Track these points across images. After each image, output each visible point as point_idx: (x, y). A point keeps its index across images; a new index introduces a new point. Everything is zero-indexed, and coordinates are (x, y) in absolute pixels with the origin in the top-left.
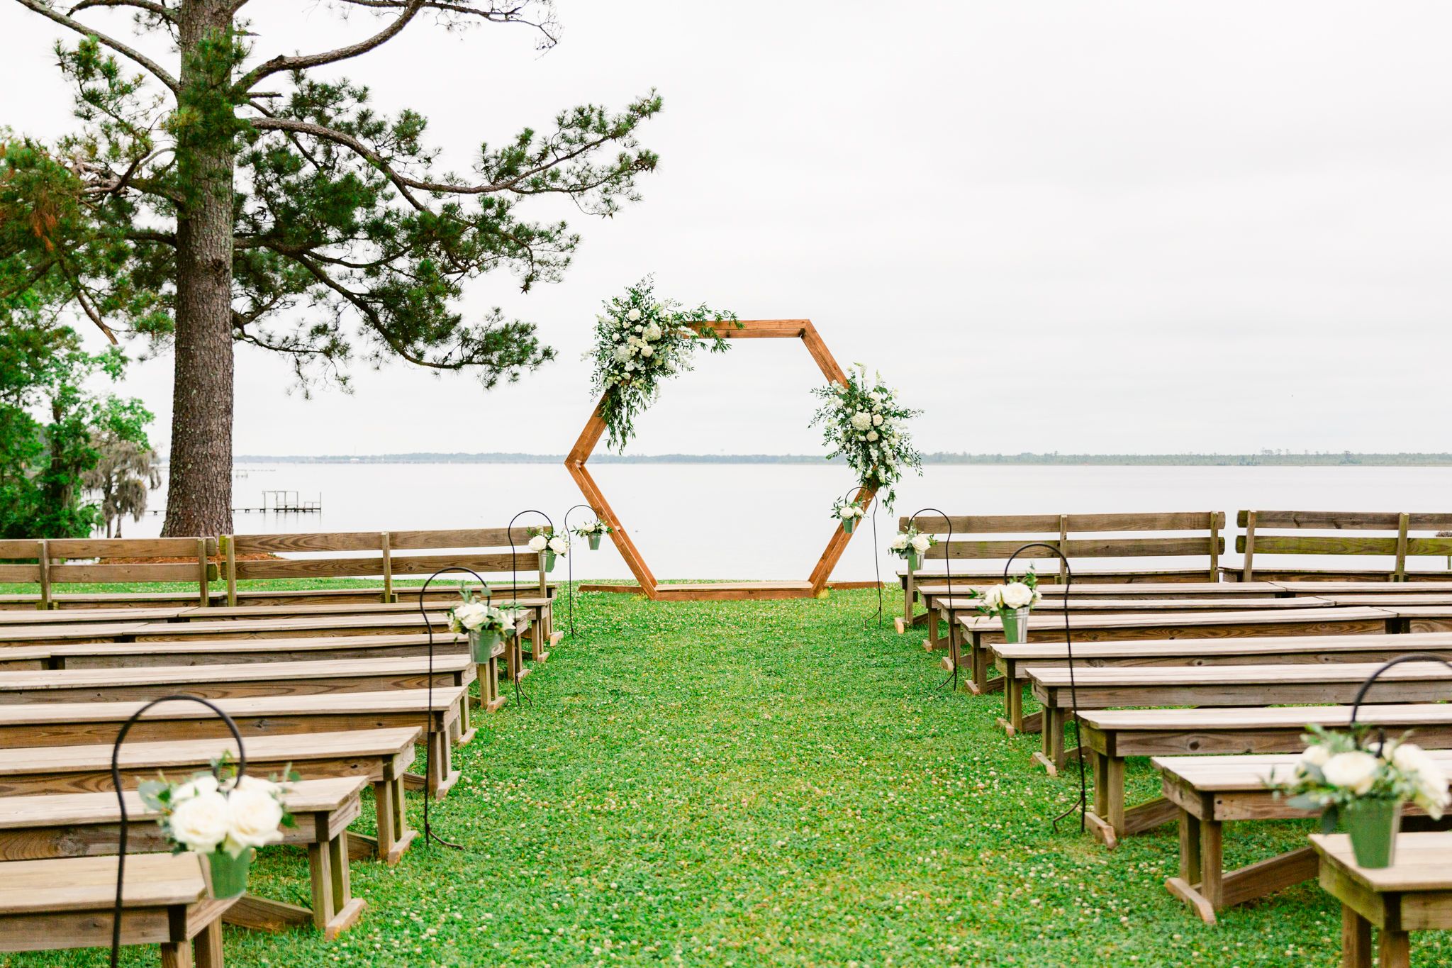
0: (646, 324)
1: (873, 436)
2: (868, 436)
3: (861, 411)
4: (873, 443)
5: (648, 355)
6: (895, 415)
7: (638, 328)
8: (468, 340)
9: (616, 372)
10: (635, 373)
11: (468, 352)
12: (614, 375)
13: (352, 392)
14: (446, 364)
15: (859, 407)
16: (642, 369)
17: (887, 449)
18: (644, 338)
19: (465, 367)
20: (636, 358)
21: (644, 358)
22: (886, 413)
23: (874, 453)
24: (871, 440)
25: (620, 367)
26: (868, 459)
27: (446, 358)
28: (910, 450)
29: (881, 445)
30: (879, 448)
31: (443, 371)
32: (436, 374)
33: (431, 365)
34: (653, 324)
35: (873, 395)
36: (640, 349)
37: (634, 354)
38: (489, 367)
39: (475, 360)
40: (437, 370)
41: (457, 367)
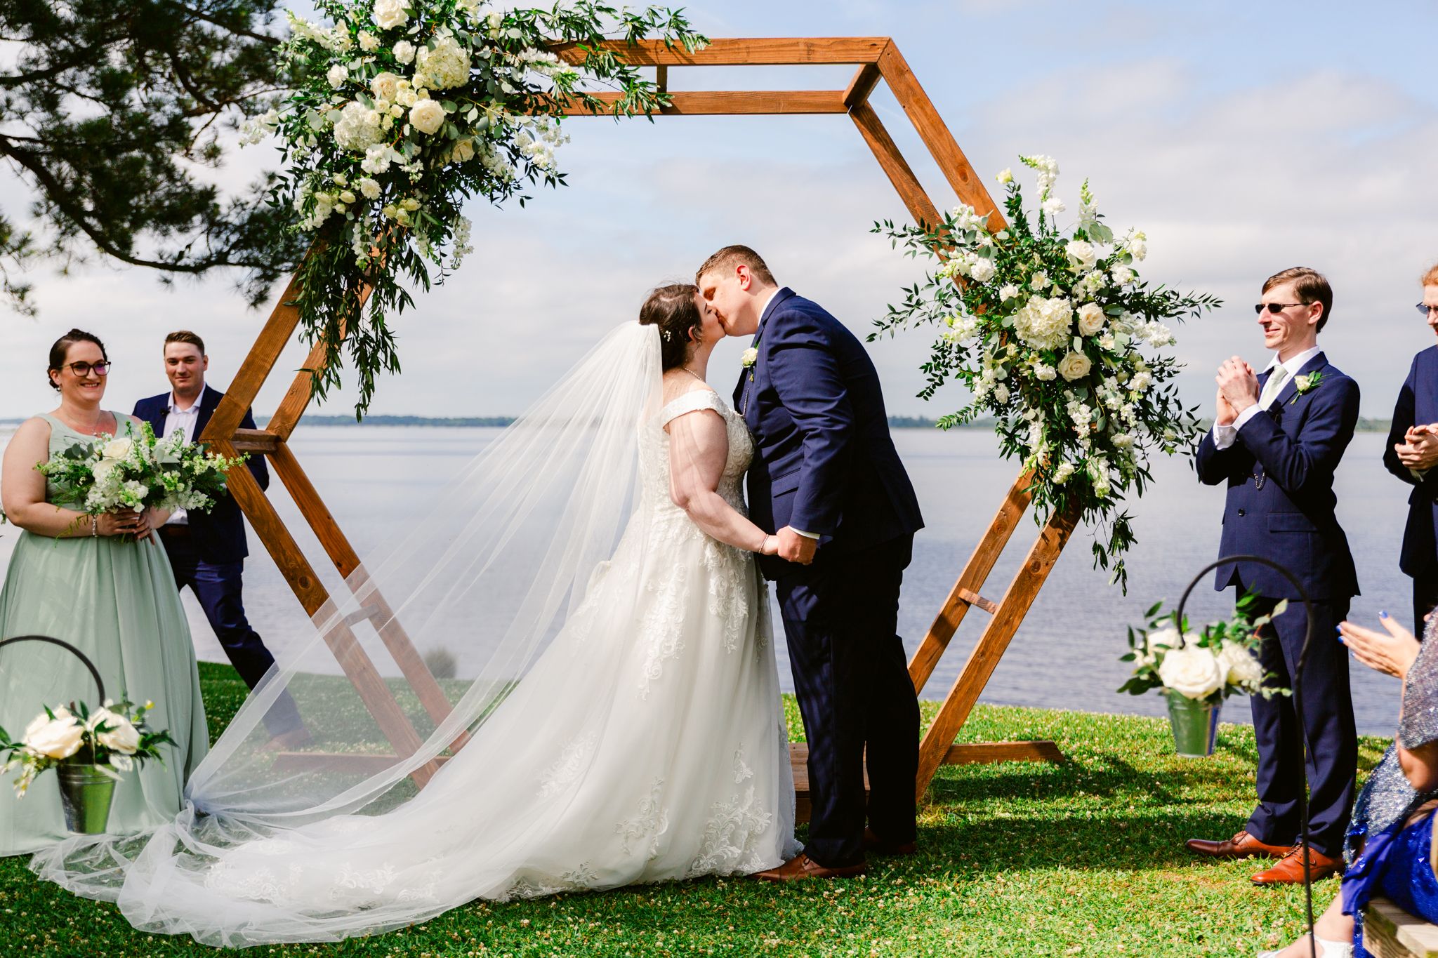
0: (425, 38)
1: (1077, 365)
2: (1064, 366)
3: (1046, 293)
4: (1075, 384)
5: (429, 127)
6: (1133, 308)
7: (402, 50)
8: (219, 224)
9: (339, 178)
10: (393, 178)
11: (217, 245)
12: (330, 187)
13: (33, 313)
14: (179, 264)
15: (1041, 280)
16: (415, 171)
17: (1113, 401)
18: (417, 78)
19: (214, 271)
20: (393, 136)
21: (420, 138)
22: (1111, 299)
23: (1081, 415)
24: (1069, 376)
25: (350, 163)
26: (1062, 433)
27: (181, 255)
28: (1172, 407)
29: (1100, 391)
30: (1092, 401)
31: (177, 277)
32: (166, 281)
33: (154, 265)
34: (443, 37)
35: (1075, 249)
36: (407, 110)
37: (388, 124)
38: (257, 272)
39: (231, 259)
40: (166, 273)
41: (199, 268)
